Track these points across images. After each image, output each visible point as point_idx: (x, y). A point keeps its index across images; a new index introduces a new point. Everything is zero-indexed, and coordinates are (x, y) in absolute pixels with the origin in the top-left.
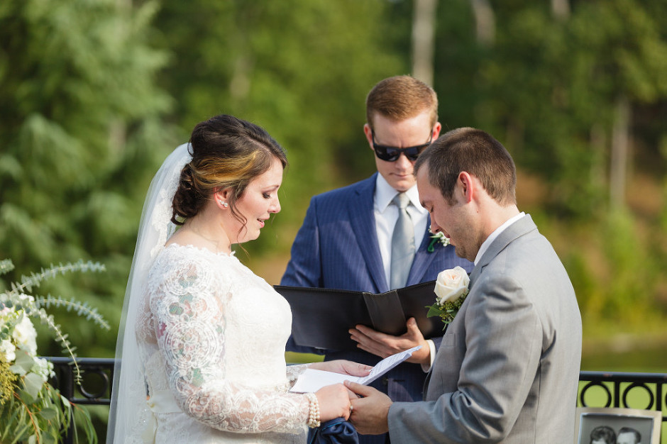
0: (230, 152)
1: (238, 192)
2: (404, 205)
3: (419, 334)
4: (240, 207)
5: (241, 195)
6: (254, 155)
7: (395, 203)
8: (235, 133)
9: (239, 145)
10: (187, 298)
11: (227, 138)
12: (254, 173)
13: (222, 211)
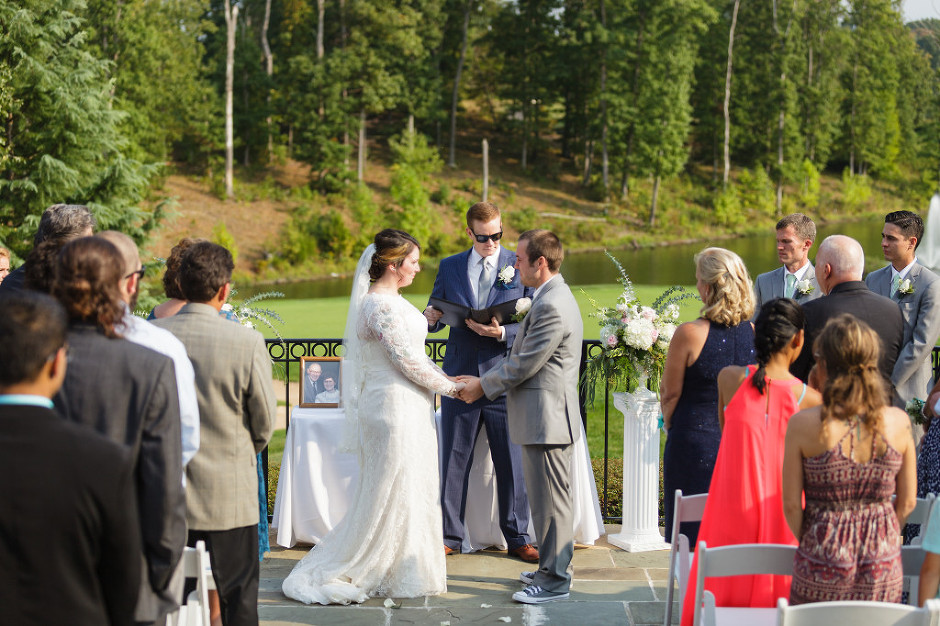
0: (395, 245)
1: (400, 264)
2: (485, 264)
3: (497, 323)
4: (401, 271)
5: (401, 265)
6: (406, 246)
7: (481, 262)
8: (395, 236)
9: (398, 242)
10: (389, 320)
11: (392, 239)
12: (407, 253)
13: (392, 273)
